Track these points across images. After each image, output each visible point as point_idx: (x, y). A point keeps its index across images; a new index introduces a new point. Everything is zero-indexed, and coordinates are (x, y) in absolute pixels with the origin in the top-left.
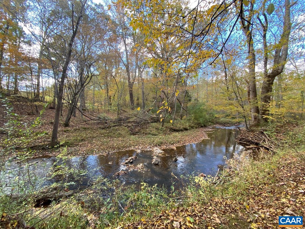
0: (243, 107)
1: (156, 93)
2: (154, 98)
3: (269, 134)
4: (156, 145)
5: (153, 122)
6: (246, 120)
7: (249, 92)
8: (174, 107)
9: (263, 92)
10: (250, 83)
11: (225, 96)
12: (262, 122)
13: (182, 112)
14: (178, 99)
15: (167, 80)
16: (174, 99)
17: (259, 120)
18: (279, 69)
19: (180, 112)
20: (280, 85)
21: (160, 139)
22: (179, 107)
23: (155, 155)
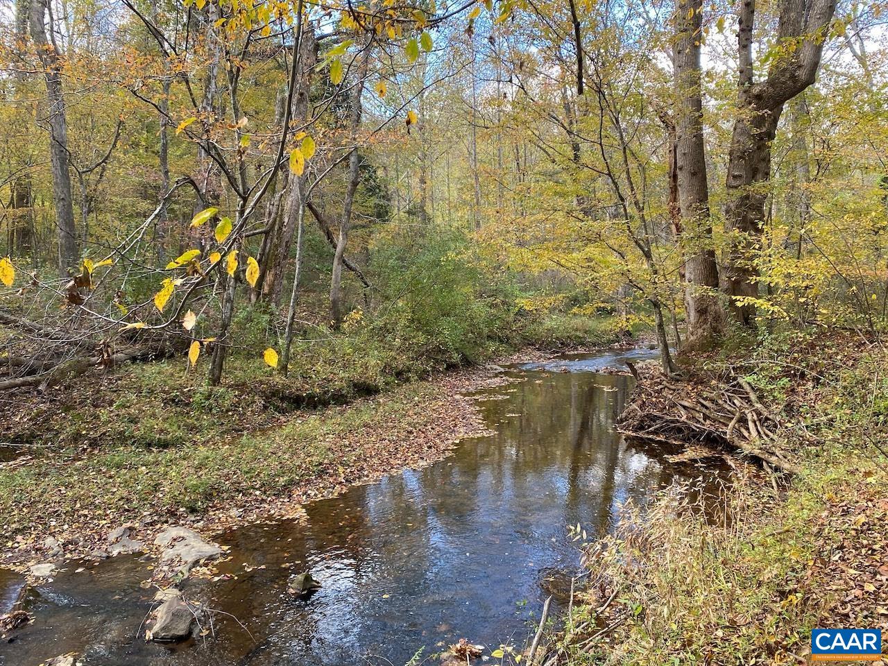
0: (648, 255)
1: (164, 160)
2: (146, 192)
3: (762, 386)
4: (172, 514)
5: (145, 359)
6: (661, 319)
7: (675, 177)
8: (289, 254)
9: (735, 177)
10: (677, 128)
11: (563, 195)
12: (731, 328)
13: (342, 284)
14: (310, 206)
15: (234, 76)
16: (289, 203)
17: (717, 318)
18: (800, 67)
19: (325, 287)
20: (799, 144)
21: (200, 467)
22: (320, 254)
23: (165, 582)
